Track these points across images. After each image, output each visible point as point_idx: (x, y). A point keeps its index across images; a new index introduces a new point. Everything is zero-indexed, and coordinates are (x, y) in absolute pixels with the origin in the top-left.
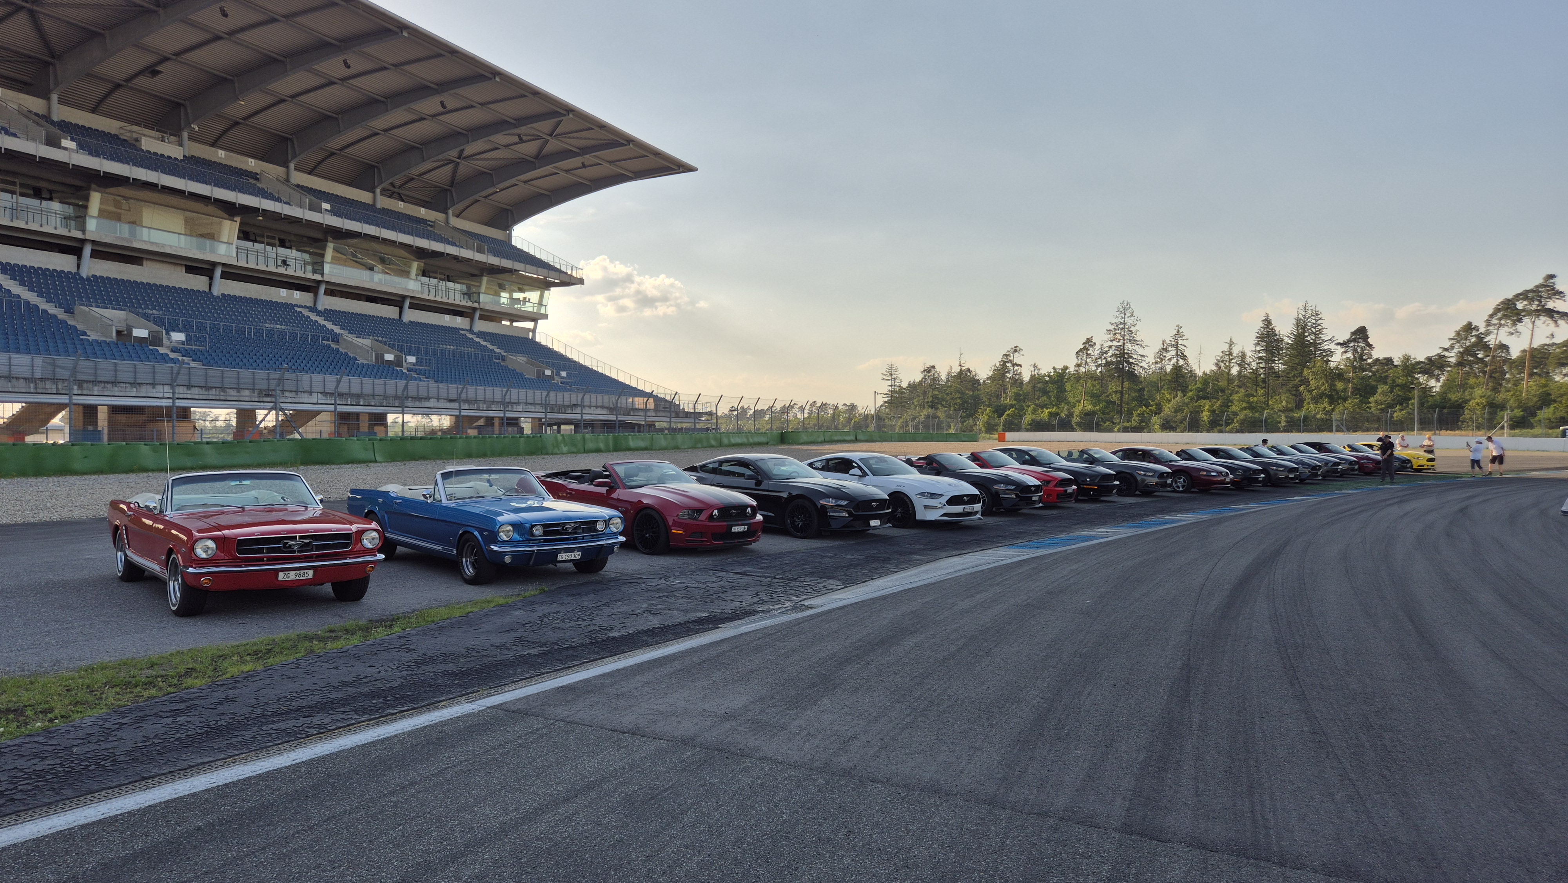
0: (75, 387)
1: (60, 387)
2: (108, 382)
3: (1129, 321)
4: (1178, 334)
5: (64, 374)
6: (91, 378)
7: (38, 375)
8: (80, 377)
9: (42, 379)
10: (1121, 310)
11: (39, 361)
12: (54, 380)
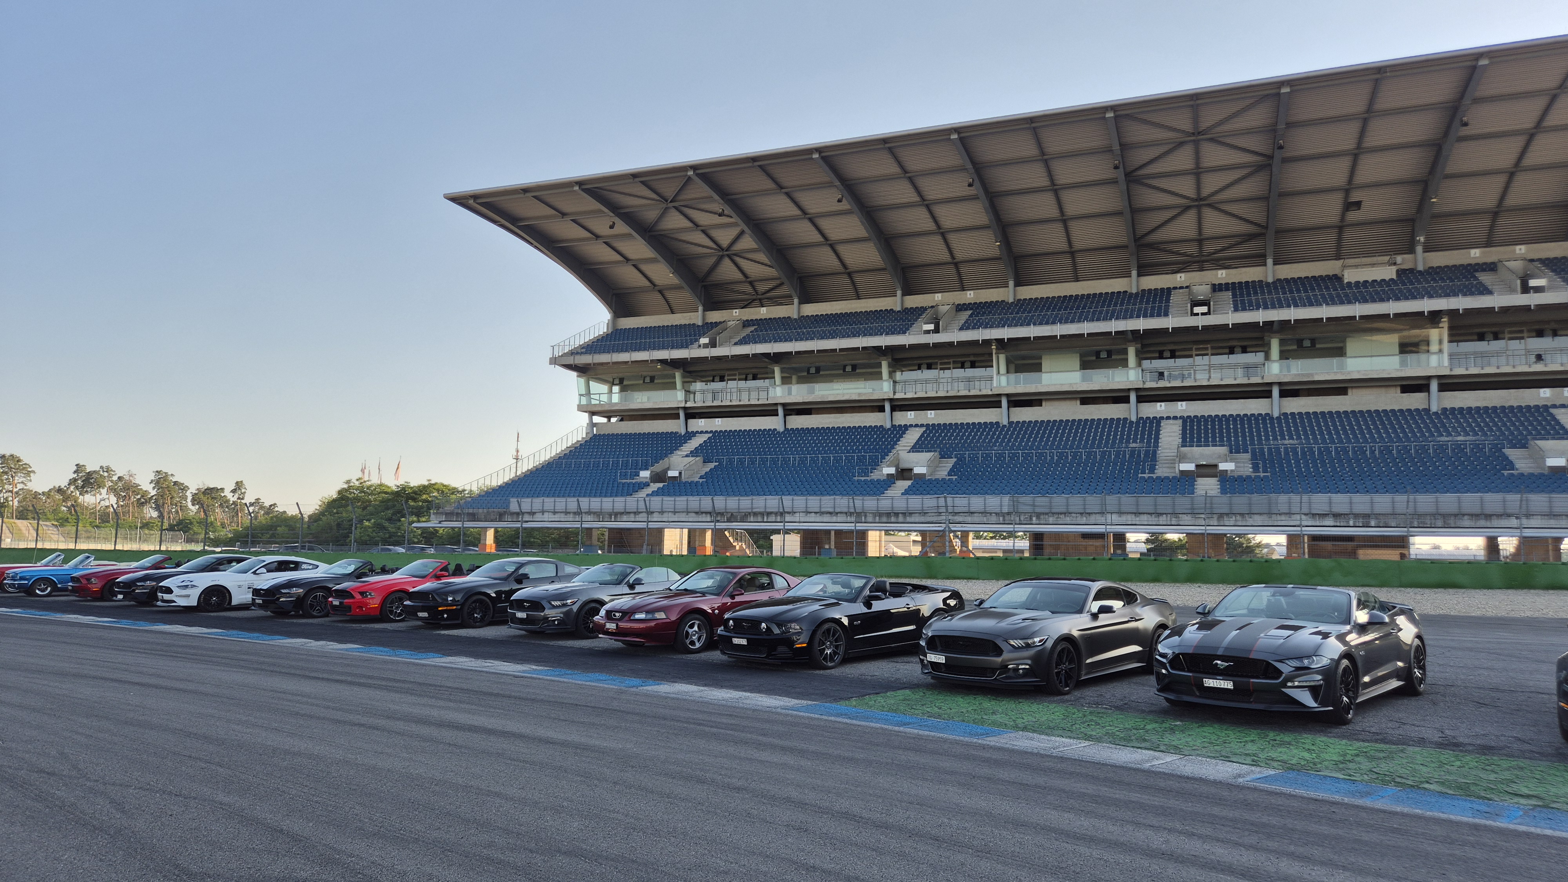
0: (1034, 519)
1: (1022, 519)
2: (1061, 514)
5: (1023, 508)
6: (1047, 511)
7: (1005, 510)
8: (1038, 510)
9: (1009, 514)
11: (1006, 499)
12: (1019, 514)
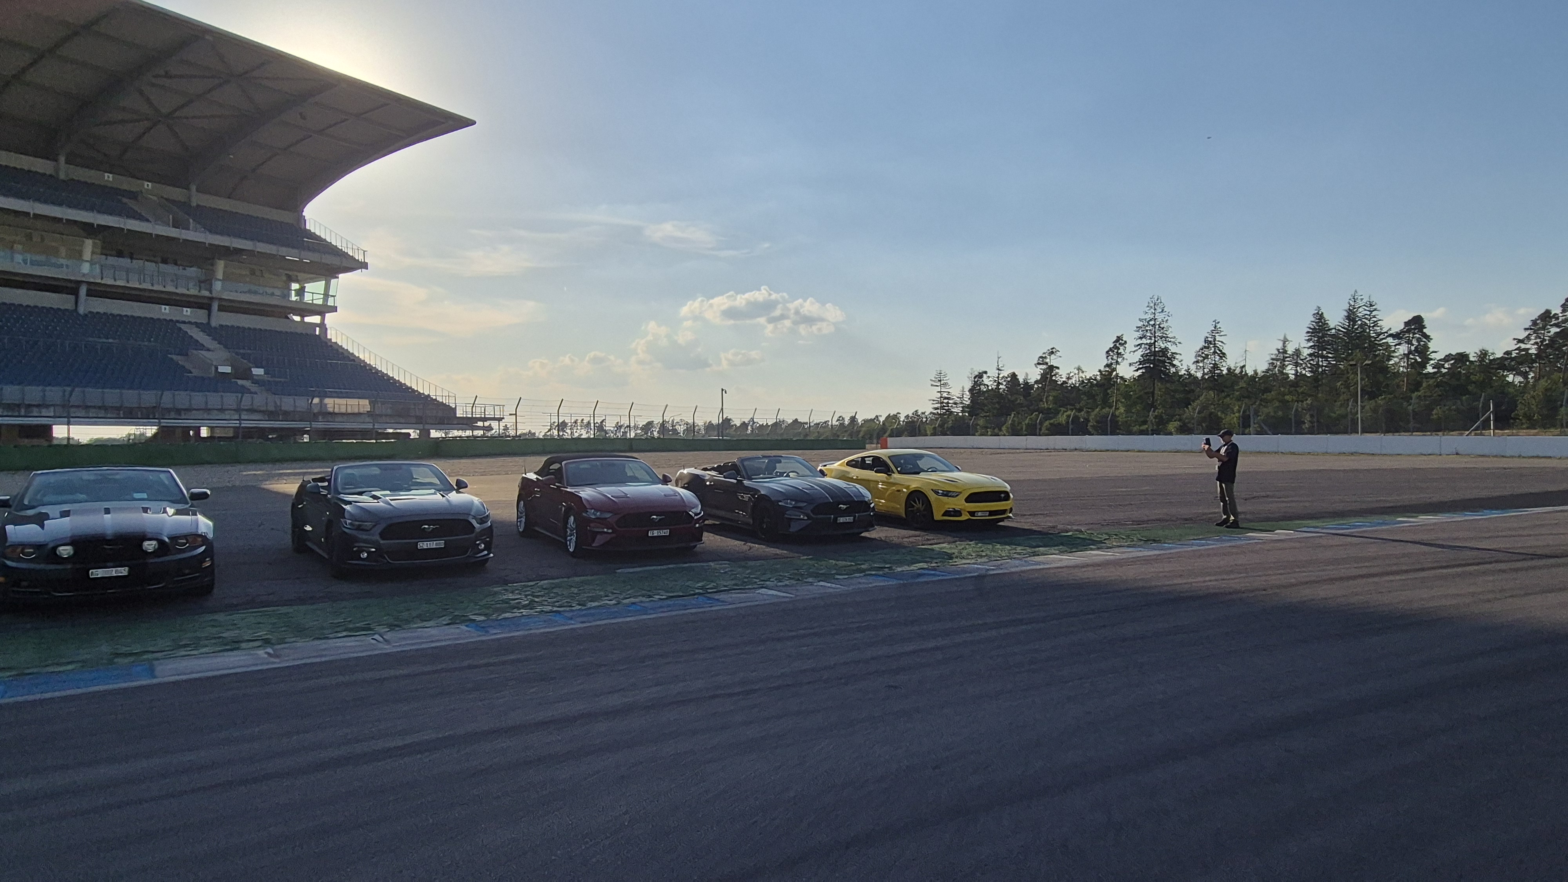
3: (1160, 317)
4: (1216, 330)
10: (1152, 305)
